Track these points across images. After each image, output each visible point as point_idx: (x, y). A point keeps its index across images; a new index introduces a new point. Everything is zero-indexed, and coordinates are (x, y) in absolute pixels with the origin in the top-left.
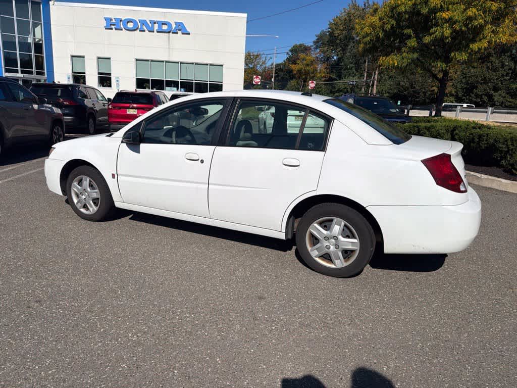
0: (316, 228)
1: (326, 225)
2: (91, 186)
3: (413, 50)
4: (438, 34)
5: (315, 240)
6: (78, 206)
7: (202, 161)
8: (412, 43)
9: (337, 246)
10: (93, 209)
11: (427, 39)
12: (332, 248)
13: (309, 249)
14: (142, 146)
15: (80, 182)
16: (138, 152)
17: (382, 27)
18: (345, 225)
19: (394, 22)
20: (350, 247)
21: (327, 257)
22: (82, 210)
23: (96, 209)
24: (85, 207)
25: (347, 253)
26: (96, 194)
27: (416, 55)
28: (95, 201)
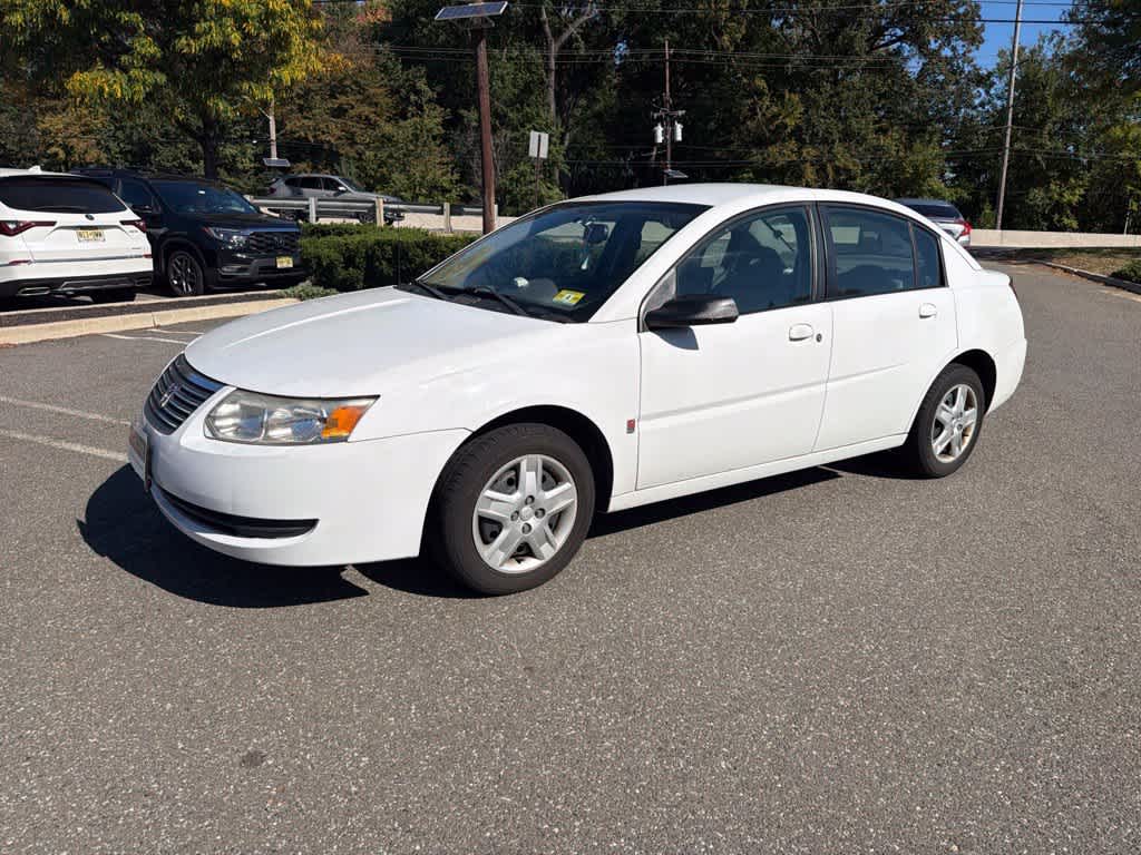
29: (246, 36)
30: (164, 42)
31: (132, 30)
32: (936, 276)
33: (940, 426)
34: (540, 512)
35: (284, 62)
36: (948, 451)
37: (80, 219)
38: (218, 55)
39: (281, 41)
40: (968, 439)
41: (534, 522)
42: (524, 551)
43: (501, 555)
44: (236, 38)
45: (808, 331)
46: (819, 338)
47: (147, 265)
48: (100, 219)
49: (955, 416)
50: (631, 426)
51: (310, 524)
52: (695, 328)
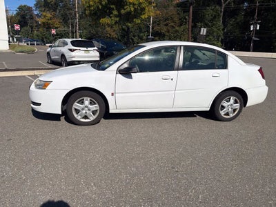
29: (135, 9)
30: (119, 11)
31: (113, 9)
32: (225, 66)
33: (223, 107)
34: (89, 110)
35: (144, 14)
36: (227, 114)
37: (85, 49)
39: (143, 9)
40: (236, 113)
41: (88, 112)
42: (86, 117)
43: (80, 117)
44: (132, 9)
45: (168, 78)
46: (172, 79)
47: (98, 59)
48: (89, 49)
49: (230, 105)
50: (112, 94)
51: (39, 104)
52: (132, 74)
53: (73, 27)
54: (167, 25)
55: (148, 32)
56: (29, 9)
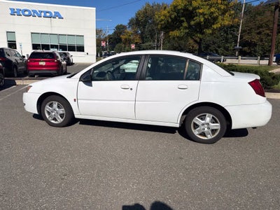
0: (197, 120)
1: (203, 118)
2: (58, 107)
3: (186, 28)
4: (198, 20)
5: (196, 126)
6: (50, 119)
7: (131, 89)
8: (185, 24)
9: (209, 128)
10: (60, 120)
11: (192, 23)
12: (206, 129)
13: (193, 131)
14: (93, 82)
15: (51, 105)
16: (91, 86)
17: (170, 16)
18: (213, 117)
19: (176, 14)
20: (215, 128)
21: (203, 134)
22: (53, 121)
23: (62, 120)
24: (55, 119)
25: (214, 131)
26: (62, 111)
27: (187, 31)
28: (62, 116)
29: (205, 19)
30: (189, 23)
31: (183, 21)
38: (199, 24)
44: (202, 20)
53: (158, 41)
54: (259, 33)
55: (236, 41)
56: (124, 27)
